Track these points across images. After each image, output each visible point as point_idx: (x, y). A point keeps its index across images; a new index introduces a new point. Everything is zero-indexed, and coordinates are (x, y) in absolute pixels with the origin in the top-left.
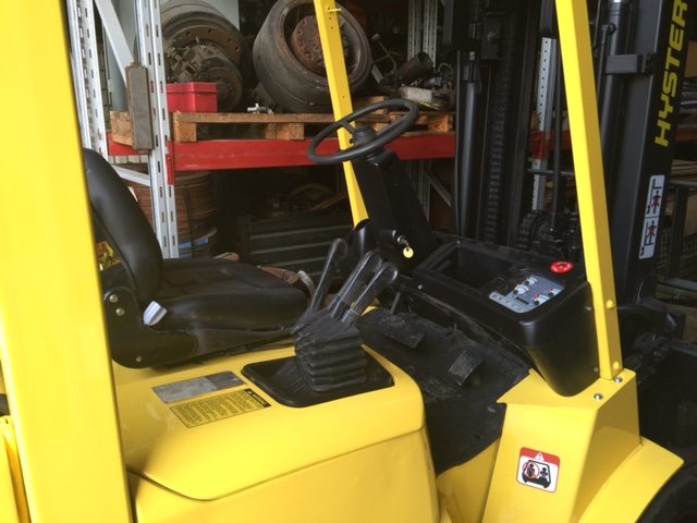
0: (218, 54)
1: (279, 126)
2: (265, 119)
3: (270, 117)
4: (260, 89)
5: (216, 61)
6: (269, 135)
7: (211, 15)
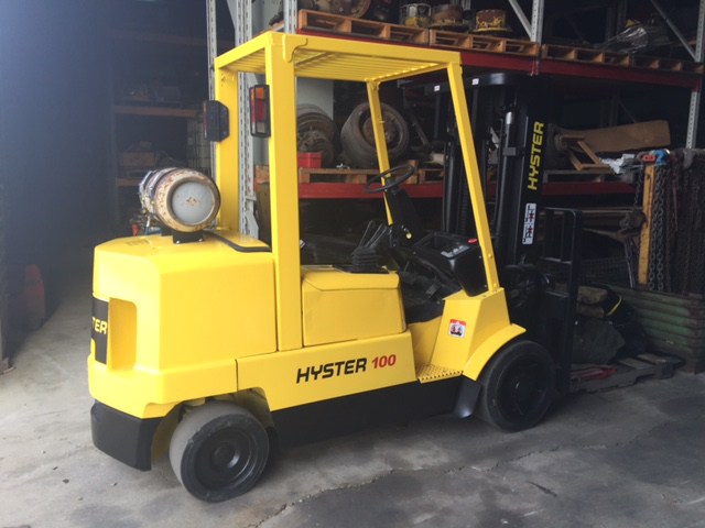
0: (322, 136)
1: (353, 176)
2: (346, 172)
3: (349, 171)
4: (343, 154)
5: (321, 141)
6: (347, 181)
7: (319, 114)
